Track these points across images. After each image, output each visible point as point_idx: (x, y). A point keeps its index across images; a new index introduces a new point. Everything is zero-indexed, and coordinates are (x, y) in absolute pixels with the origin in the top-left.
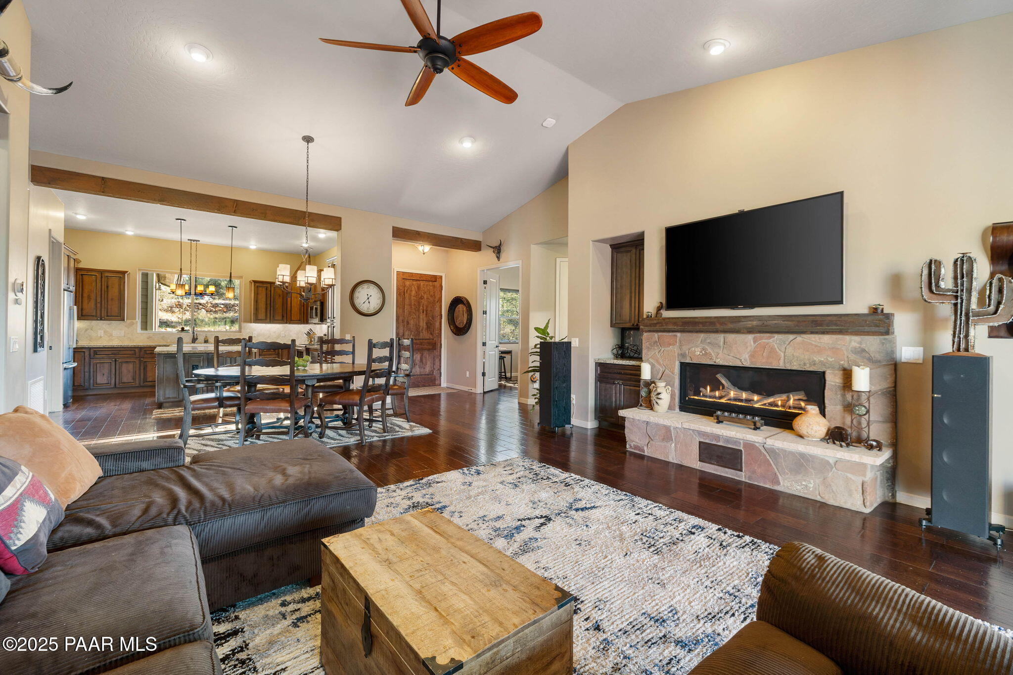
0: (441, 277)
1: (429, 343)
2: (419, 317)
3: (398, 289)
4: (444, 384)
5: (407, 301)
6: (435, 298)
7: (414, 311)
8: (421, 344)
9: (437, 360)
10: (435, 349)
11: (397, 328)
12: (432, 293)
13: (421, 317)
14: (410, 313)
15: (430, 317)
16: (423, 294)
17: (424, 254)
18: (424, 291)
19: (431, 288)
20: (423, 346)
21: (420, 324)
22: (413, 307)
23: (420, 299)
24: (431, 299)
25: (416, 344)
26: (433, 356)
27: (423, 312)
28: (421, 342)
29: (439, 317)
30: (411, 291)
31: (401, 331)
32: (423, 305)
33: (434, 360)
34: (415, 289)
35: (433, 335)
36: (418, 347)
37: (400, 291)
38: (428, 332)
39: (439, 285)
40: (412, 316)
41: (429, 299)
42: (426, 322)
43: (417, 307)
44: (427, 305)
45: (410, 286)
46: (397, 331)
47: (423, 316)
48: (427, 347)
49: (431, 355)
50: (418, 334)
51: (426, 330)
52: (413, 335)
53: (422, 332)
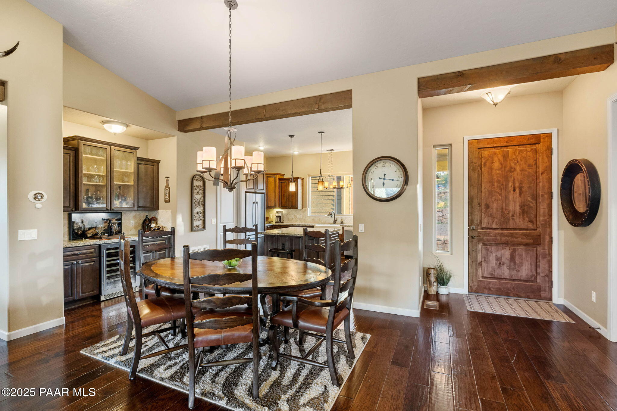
0: (549, 135)
1: (527, 236)
2: (506, 198)
3: (470, 163)
4: (558, 298)
5: (485, 177)
6: (537, 167)
7: (498, 190)
8: (512, 235)
9: (543, 264)
10: (540, 245)
11: (470, 213)
12: (532, 162)
13: (511, 197)
14: (491, 193)
15: (529, 196)
16: (513, 165)
17: (496, 106)
18: (515, 160)
19: (530, 154)
20: (515, 239)
21: (509, 208)
22: (496, 184)
23: (509, 173)
24: (530, 170)
25: (502, 235)
26: (535, 254)
27: (514, 191)
28: (510, 233)
29: (546, 196)
30: (493, 163)
31: (476, 218)
32: (514, 180)
33: (538, 261)
34: (499, 159)
35: (534, 224)
36: (506, 239)
37: (475, 165)
38: (524, 219)
39: (544, 148)
40: (494, 197)
41: (526, 171)
42: (519, 205)
43: (502, 184)
44: (522, 179)
45: (490, 157)
46: (470, 218)
47: (515, 197)
48: (522, 240)
49: (531, 253)
50: (507, 221)
51: (520, 215)
52: (496, 223)
53: (513, 219)
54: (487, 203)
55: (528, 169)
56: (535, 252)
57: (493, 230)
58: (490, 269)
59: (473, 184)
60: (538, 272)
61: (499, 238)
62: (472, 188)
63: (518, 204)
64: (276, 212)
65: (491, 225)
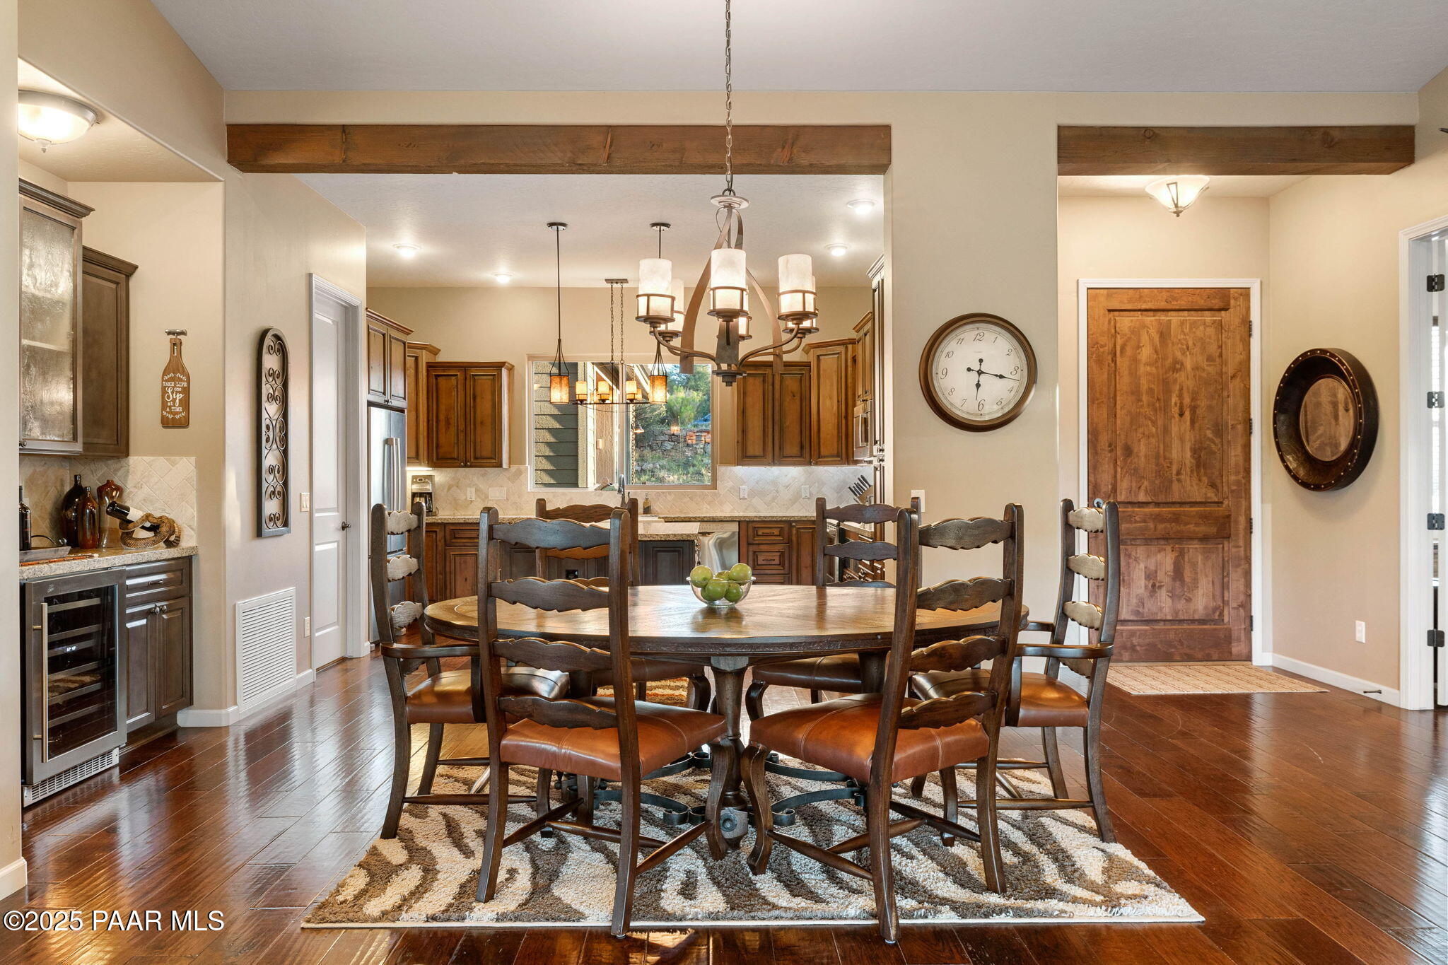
0: (1245, 293)
1: (1204, 517)
2: (1166, 430)
3: (1092, 346)
4: (1263, 655)
5: (1124, 382)
6: (1223, 363)
7: (1147, 410)
8: (1176, 519)
9: (1235, 577)
10: (1228, 537)
11: (1093, 467)
12: (1213, 349)
13: (1175, 429)
14: (1134, 419)
15: (1208, 428)
16: (1178, 354)
17: (1178, 216)
18: (1182, 344)
19: (1211, 331)
20: (1182, 527)
21: (1171, 453)
22: (1145, 398)
23: (1171, 373)
24: (1211, 369)
25: (1158, 518)
26: (1221, 562)
27: (1181, 415)
28: (1174, 514)
29: (1240, 427)
30: (1139, 347)
31: (1105, 479)
32: (1181, 389)
33: (1225, 574)
34: (1151, 340)
35: (1217, 490)
36: (1165, 528)
37: (1101, 350)
38: (1200, 480)
39: (1237, 321)
40: (1141, 430)
41: (1204, 370)
42: (1191, 449)
43: (1158, 399)
44: (1196, 389)
45: (1133, 332)
46: (1092, 479)
47: (1182, 429)
48: (1197, 529)
49: (1214, 556)
50: (1167, 486)
51: (1192, 471)
52: (1146, 491)
53: (1179, 481)
54: (1126, 443)
55: (1207, 366)
56: (1221, 555)
57: (1139, 507)
58: (1134, 601)
59: (1098, 396)
60: (1226, 599)
61: (1151, 525)
62: (1095, 406)
63: (1188, 446)
65: (1136, 495)
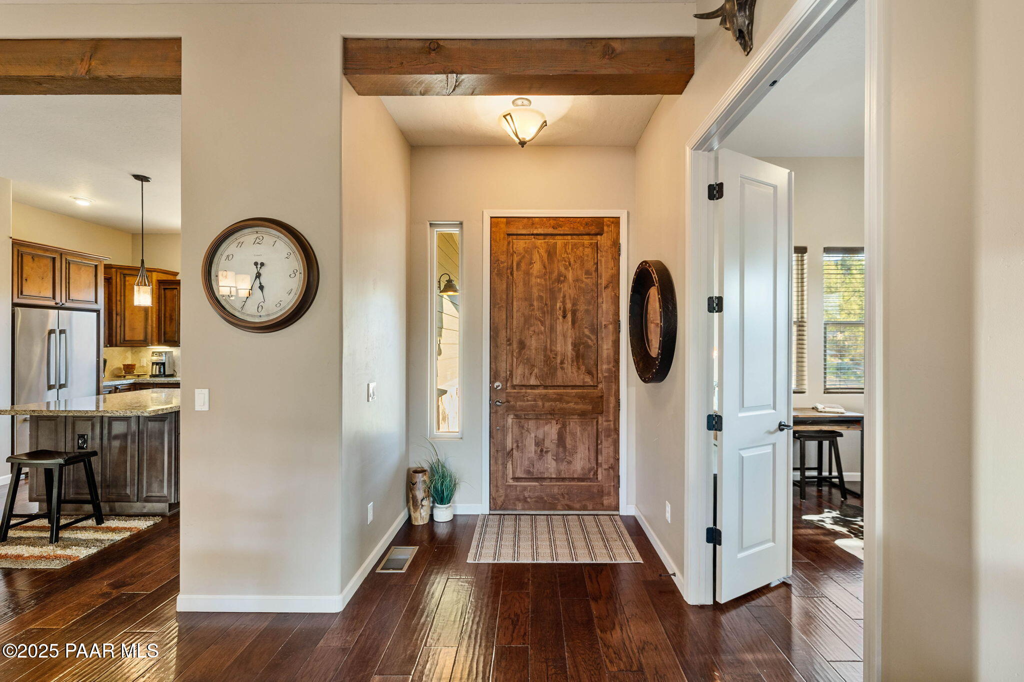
0: (616, 221)
1: (582, 397)
2: (552, 329)
3: (494, 261)
4: (628, 506)
5: (519, 291)
6: (598, 276)
7: (538, 314)
8: (560, 398)
9: (606, 446)
10: (601, 413)
11: (494, 358)
12: (590, 265)
13: (559, 328)
14: (527, 320)
15: (586, 328)
16: (562, 269)
18: (565, 261)
19: (588, 251)
20: (565, 405)
21: (556, 347)
22: (535, 303)
23: (557, 284)
24: (588, 281)
25: (545, 398)
26: (595, 431)
27: (564, 317)
28: (558, 394)
29: (611, 327)
30: (531, 263)
31: (503, 366)
32: (564, 297)
33: (599, 442)
34: (541, 257)
35: (593, 376)
36: (551, 405)
37: (502, 266)
38: (579, 368)
39: (609, 243)
40: (532, 329)
41: (583, 282)
42: (572, 343)
43: (546, 304)
44: (576, 296)
45: (526, 251)
46: (493, 366)
47: (565, 328)
48: (577, 407)
49: (589, 428)
50: (552, 372)
51: (573, 361)
52: (536, 376)
53: (562, 368)
54: (521, 339)
55: (585, 278)
56: (595, 427)
57: (531, 389)
58: (526, 463)
59: (499, 301)
60: (599, 461)
61: (540, 403)
62: (496, 309)
63: (570, 341)
64: (153, 353)
65: (528, 380)
